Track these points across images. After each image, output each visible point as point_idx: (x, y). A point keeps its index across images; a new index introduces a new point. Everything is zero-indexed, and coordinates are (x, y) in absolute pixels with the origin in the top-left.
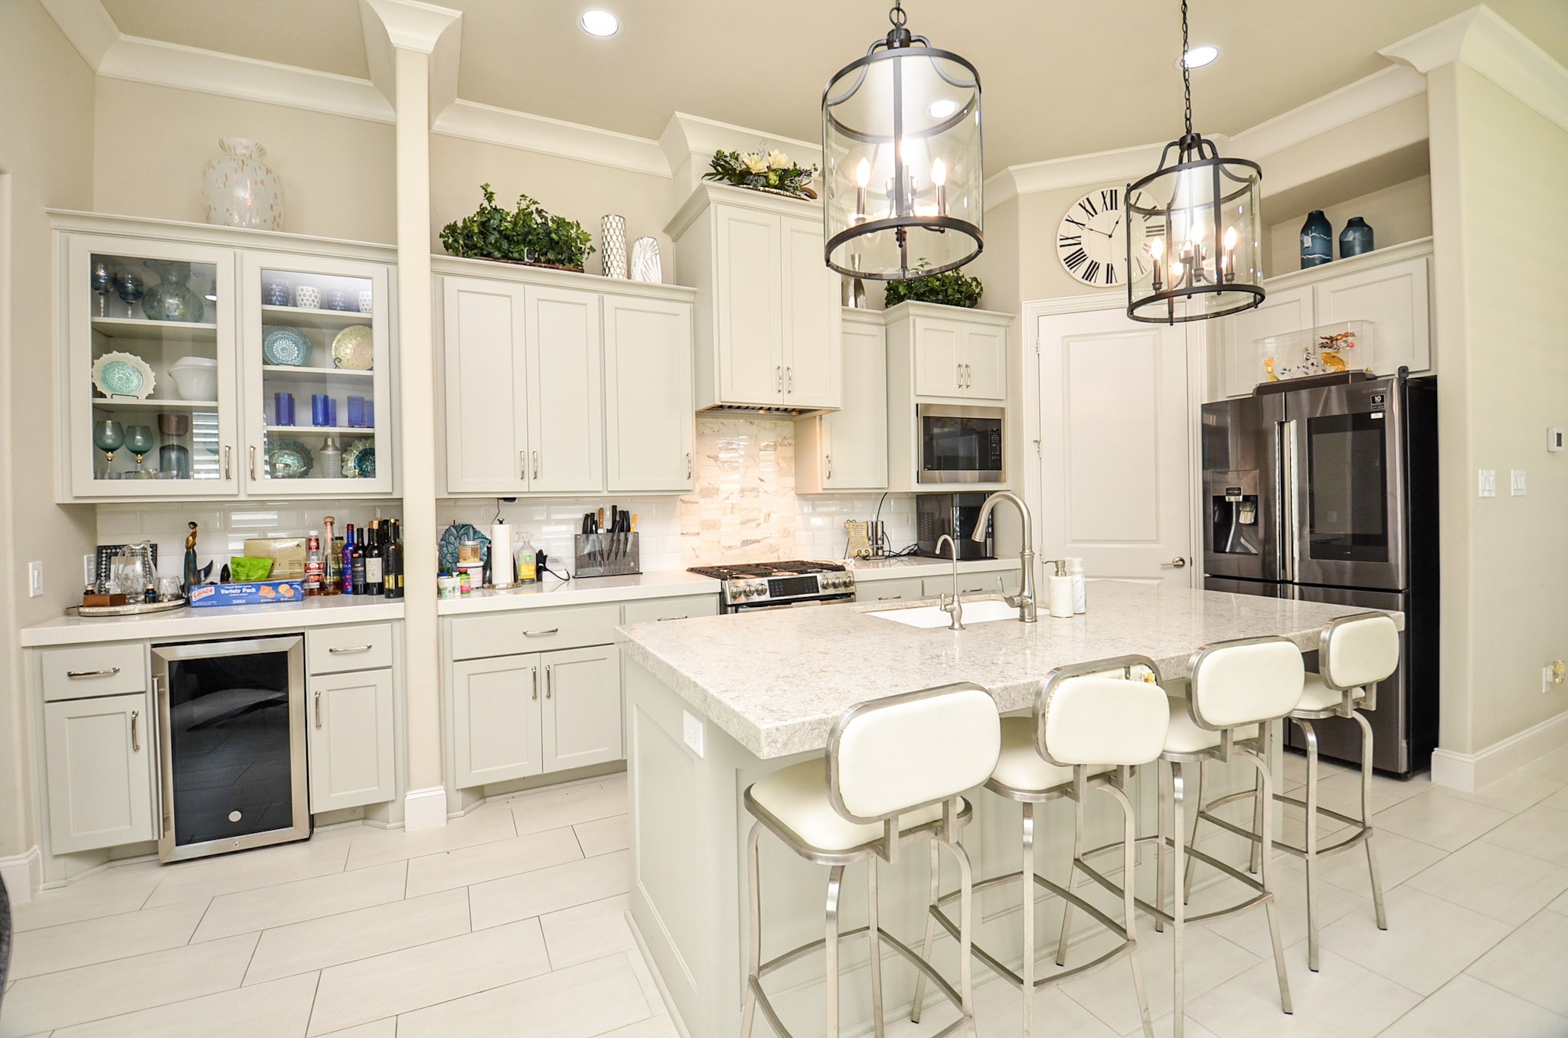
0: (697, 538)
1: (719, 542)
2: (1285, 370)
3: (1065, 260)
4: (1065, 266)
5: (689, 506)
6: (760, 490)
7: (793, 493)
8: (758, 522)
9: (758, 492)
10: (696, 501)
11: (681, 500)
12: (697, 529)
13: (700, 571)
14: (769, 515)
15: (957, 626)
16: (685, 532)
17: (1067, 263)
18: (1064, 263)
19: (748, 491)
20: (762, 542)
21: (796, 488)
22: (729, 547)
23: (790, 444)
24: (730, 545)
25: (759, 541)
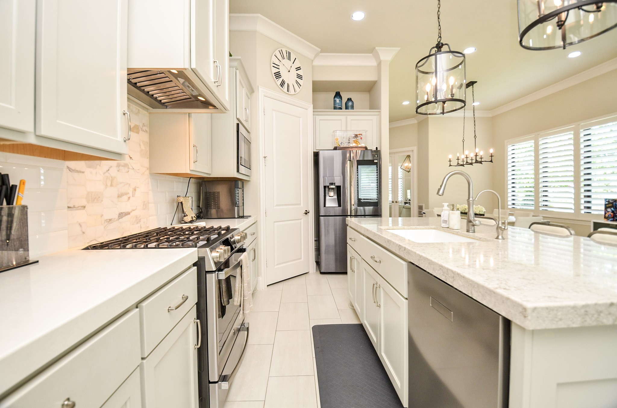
0: (83, 211)
1: (102, 216)
2: (342, 143)
3: (274, 73)
4: (274, 77)
5: (75, 175)
6: (130, 167)
7: (147, 172)
8: (128, 196)
9: (129, 168)
10: (82, 170)
11: (68, 167)
12: (84, 202)
13: (94, 247)
14: (135, 190)
15: (500, 237)
16: (72, 206)
17: (275, 75)
18: (274, 75)
19: (123, 166)
20: (131, 214)
21: (150, 168)
22: (110, 220)
23: (146, 131)
24: (110, 218)
25: (129, 213)
